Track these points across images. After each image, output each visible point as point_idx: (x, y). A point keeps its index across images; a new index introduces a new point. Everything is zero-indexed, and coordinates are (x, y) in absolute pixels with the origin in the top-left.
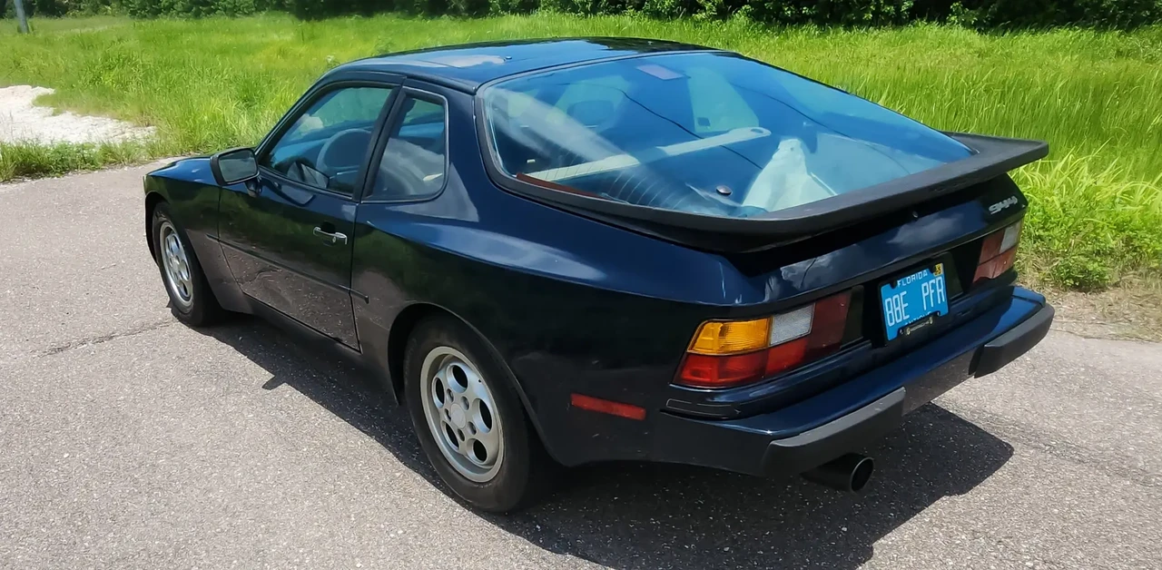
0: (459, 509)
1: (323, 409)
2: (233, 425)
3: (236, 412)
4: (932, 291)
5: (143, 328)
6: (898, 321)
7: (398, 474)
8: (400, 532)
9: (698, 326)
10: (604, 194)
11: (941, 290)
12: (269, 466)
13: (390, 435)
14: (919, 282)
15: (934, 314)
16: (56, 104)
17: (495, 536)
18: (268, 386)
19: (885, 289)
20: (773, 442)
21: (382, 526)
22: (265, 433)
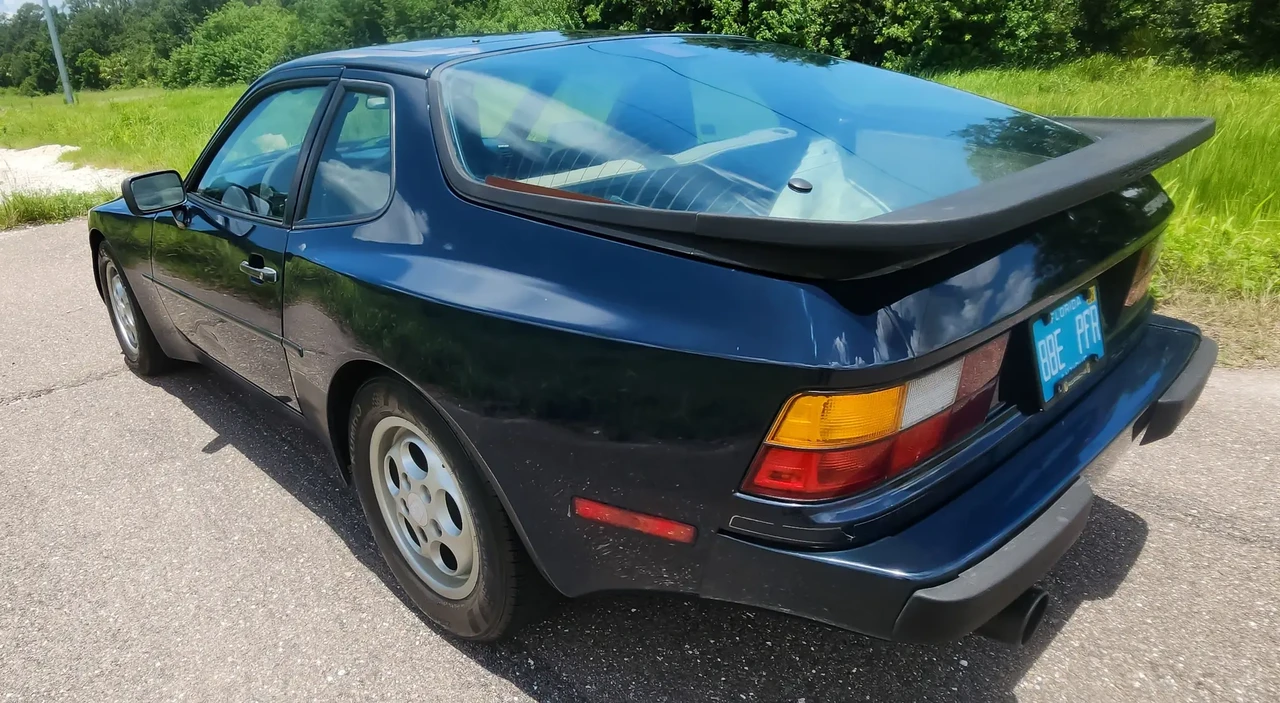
0: (424, 631)
1: (268, 479)
2: (156, 505)
3: (164, 485)
4: (1087, 326)
5: (89, 378)
6: (1054, 374)
7: (348, 574)
8: (342, 672)
9: (784, 402)
10: (614, 197)
11: (1096, 324)
12: (187, 563)
13: (344, 515)
14: (1073, 314)
15: (1092, 358)
16: (76, 160)
17: (471, 679)
18: (211, 448)
19: (1037, 327)
20: (920, 593)
21: (319, 662)
22: (192, 515)
